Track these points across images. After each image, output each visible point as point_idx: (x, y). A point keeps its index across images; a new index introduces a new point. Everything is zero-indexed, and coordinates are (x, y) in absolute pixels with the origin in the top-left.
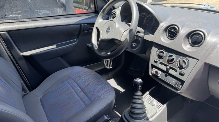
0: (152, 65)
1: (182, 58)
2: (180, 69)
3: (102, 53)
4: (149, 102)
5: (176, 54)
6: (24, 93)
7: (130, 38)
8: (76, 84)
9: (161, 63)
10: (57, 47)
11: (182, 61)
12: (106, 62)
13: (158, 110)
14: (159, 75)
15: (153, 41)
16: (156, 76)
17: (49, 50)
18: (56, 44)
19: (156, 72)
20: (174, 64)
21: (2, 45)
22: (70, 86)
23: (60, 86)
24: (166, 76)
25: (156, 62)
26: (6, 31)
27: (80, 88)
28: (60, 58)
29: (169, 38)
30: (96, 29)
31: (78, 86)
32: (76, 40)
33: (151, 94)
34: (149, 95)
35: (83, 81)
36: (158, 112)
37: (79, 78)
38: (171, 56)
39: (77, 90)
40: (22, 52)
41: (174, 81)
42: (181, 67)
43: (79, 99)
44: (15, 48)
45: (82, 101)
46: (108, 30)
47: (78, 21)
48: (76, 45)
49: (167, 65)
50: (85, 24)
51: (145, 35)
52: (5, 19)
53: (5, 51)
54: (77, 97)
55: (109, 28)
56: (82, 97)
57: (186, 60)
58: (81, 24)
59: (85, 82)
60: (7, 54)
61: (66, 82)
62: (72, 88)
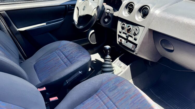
0: (118, 35)
1: (136, 27)
2: (134, 36)
3: (80, 27)
4: (118, 65)
5: (132, 25)
6: (21, 61)
7: (98, 13)
8: (62, 53)
9: (123, 33)
10: (46, 24)
11: (135, 29)
12: (90, 38)
13: (123, 70)
14: (122, 43)
15: (117, 16)
16: (121, 43)
17: (40, 27)
18: (46, 22)
19: (121, 40)
20: (131, 32)
21: (2, 22)
22: (57, 55)
23: (49, 55)
24: (127, 42)
25: (120, 32)
26: (5, 11)
27: (65, 56)
28: (49, 34)
29: (129, 13)
30: (77, 8)
31: (64, 54)
32: (62, 18)
33: (120, 59)
34: (119, 60)
35: (68, 51)
36: (123, 71)
37: (65, 49)
38: (129, 26)
39: (62, 57)
40: (18, 28)
41: (131, 45)
42: (135, 34)
43: (63, 63)
44: (12, 25)
45: (65, 64)
46: (84, 8)
47: (63, 3)
48: (62, 23)
49: (127, 34)
50: (70, 6)
51: (114, 12)
52: (4, 2)
53: (5, 27)
54: (62, 62)
55: (85, 7)
56: (66, 62)
57: (138, 28)
58: (66, 5)
59: (69, 51)
60: (7, 29)
61: (54, 52)
62: (59, 56)
